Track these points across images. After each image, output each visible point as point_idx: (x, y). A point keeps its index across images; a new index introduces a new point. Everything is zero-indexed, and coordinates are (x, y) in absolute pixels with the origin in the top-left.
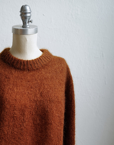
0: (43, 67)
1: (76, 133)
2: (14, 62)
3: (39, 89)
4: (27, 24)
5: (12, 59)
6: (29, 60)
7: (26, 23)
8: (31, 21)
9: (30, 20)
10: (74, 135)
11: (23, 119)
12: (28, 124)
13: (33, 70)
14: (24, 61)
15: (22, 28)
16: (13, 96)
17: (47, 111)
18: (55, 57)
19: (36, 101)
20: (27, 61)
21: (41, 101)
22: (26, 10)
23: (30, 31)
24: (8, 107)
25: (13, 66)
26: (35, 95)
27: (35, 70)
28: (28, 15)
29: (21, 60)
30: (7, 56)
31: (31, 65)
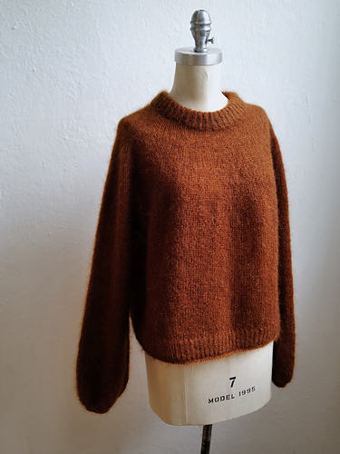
0: (236, 124)
1: (291, 238)
2: (185, 118)
3: (236, 164)
4: (204, 46)
5: (181, 110)
6: (212, 111)
7: (201, 44)
8: (211, 40)
9: (210, 38)
10: (289, 241)
11: (215, 221)
12: (223, 229)
13: (221, 130)
14: (204, 114)
15: (194, 53)
16: (194, 179)
17: (254, 203)
18: (248, 105)
19: (233, 187)
20: (210, 114)
21: (241, 184)
22: (202, 20)
23: (210, 58)
24: (187, 199)
25: (185, 124)
26: (231, 175)
27: (223, 130)
28: (206, 28)
29: (198, 113)
30: (169, 106)
31: (216, 120)
